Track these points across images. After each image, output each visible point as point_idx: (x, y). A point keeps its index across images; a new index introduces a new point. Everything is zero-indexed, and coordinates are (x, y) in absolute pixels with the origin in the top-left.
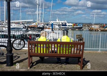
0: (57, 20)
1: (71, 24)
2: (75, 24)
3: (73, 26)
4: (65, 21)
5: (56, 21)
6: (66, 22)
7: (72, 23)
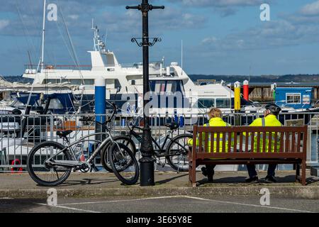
0: (96, 57)
1: (217, 91)
2: (250, 90)
3: (237, 105)
4: (174, 64)
5: (89, 67)
6: (182, 75)
7: (229, 80)
